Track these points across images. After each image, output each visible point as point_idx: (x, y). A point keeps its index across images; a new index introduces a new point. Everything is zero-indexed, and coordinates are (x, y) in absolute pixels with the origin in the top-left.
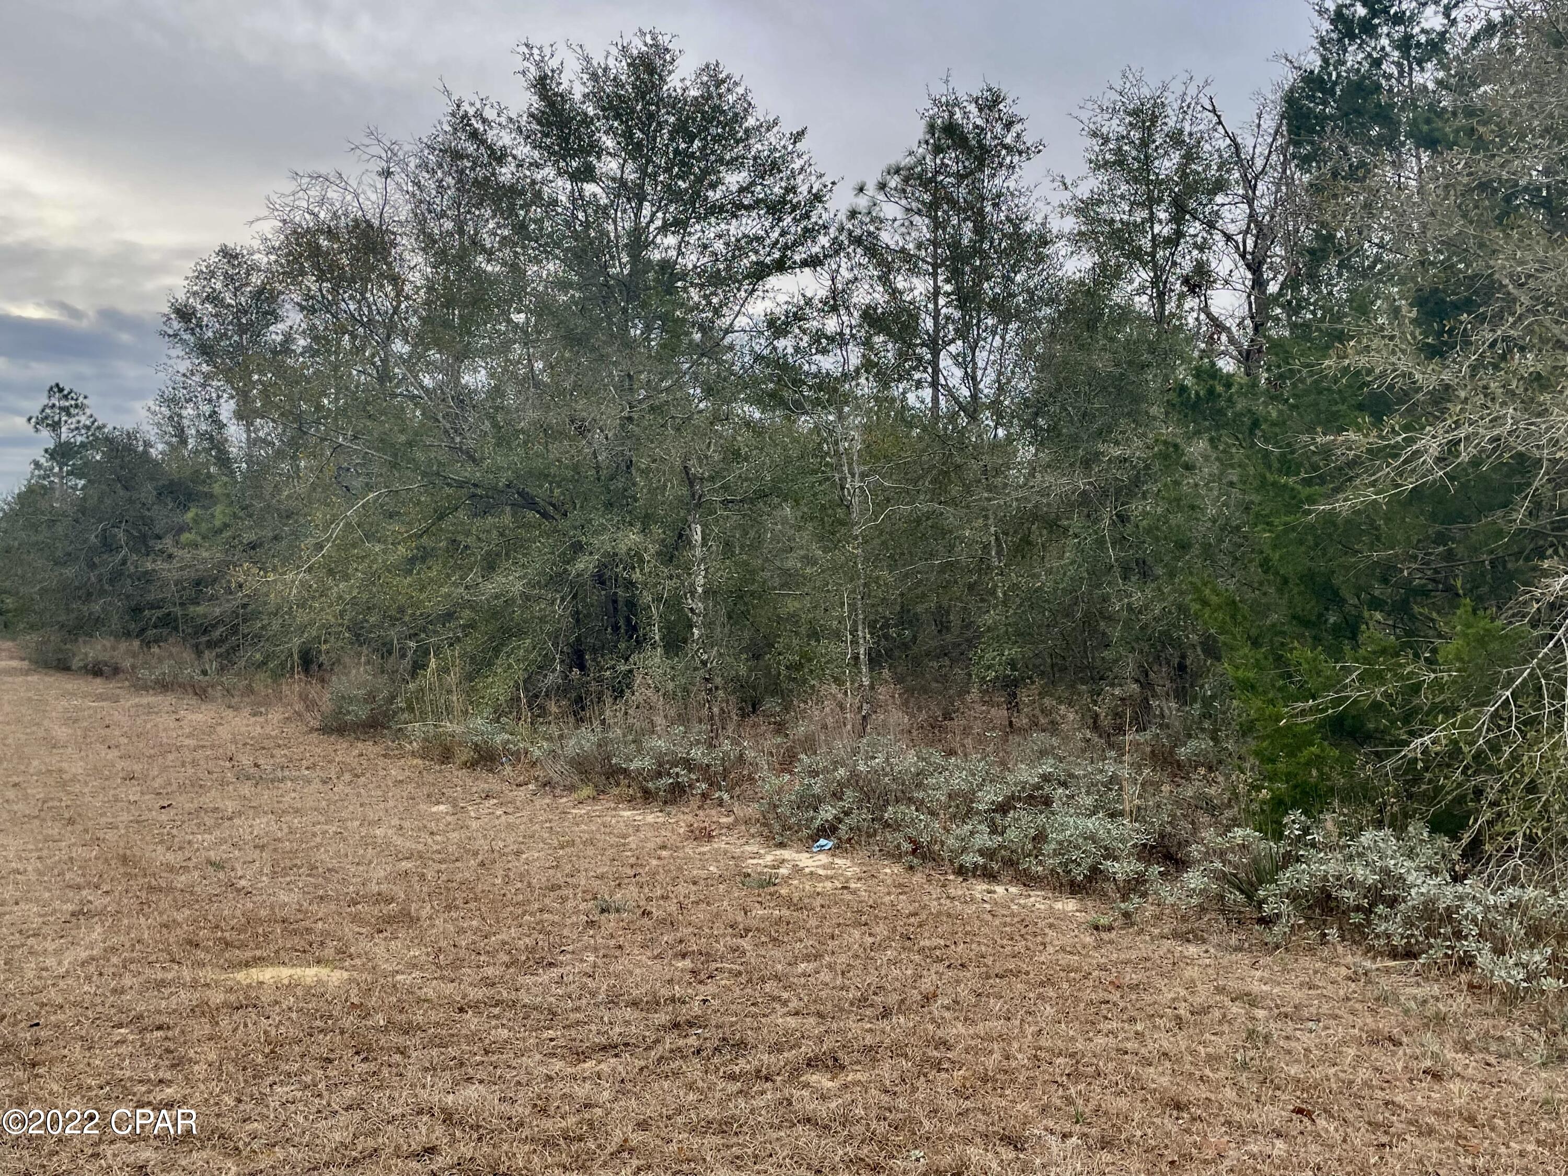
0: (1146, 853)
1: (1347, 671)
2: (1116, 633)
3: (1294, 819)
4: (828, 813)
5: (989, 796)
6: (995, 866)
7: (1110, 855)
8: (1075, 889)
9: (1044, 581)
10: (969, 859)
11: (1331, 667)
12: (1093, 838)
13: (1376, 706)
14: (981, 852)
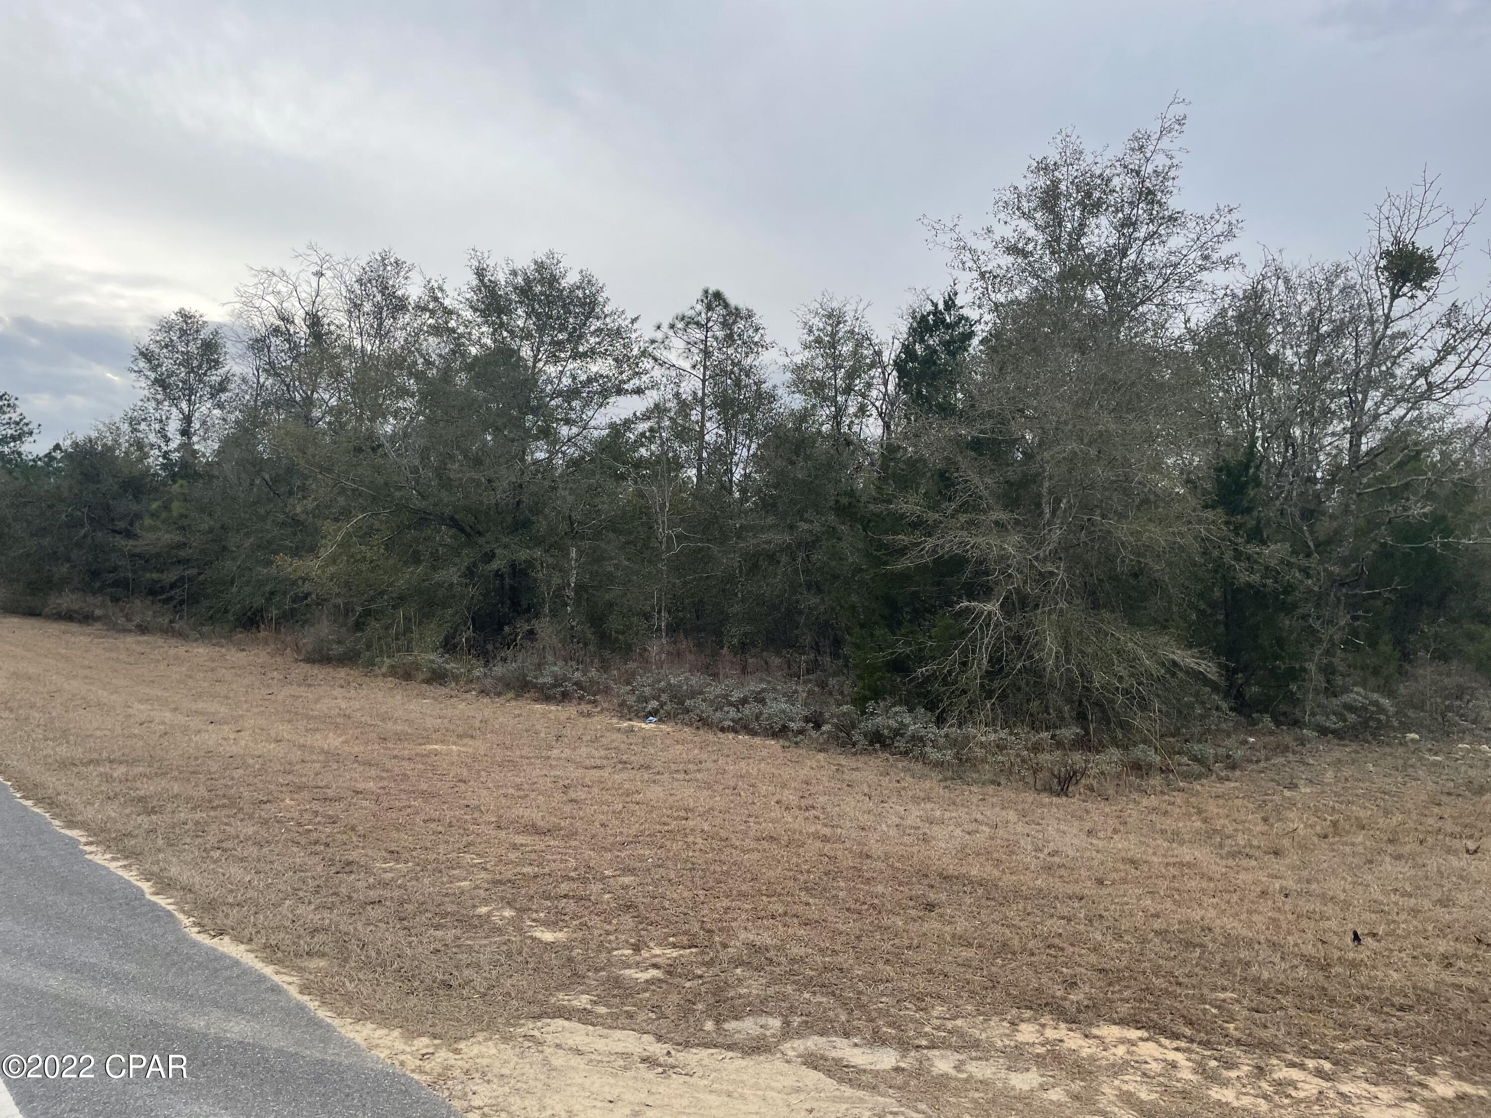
0: (807, 720)
1: (898, 640)
2: (802, 620)
3: (870, 705)
4: (654, 704)
5: (736, 696)
6: (738, 727)
7: (792, 720)
8: (775, 735)
9: (766, 591)
10: (727, 723)
11: (891, 638)
12: (784, 712)
13: (908, 656)
14: (733, 720)
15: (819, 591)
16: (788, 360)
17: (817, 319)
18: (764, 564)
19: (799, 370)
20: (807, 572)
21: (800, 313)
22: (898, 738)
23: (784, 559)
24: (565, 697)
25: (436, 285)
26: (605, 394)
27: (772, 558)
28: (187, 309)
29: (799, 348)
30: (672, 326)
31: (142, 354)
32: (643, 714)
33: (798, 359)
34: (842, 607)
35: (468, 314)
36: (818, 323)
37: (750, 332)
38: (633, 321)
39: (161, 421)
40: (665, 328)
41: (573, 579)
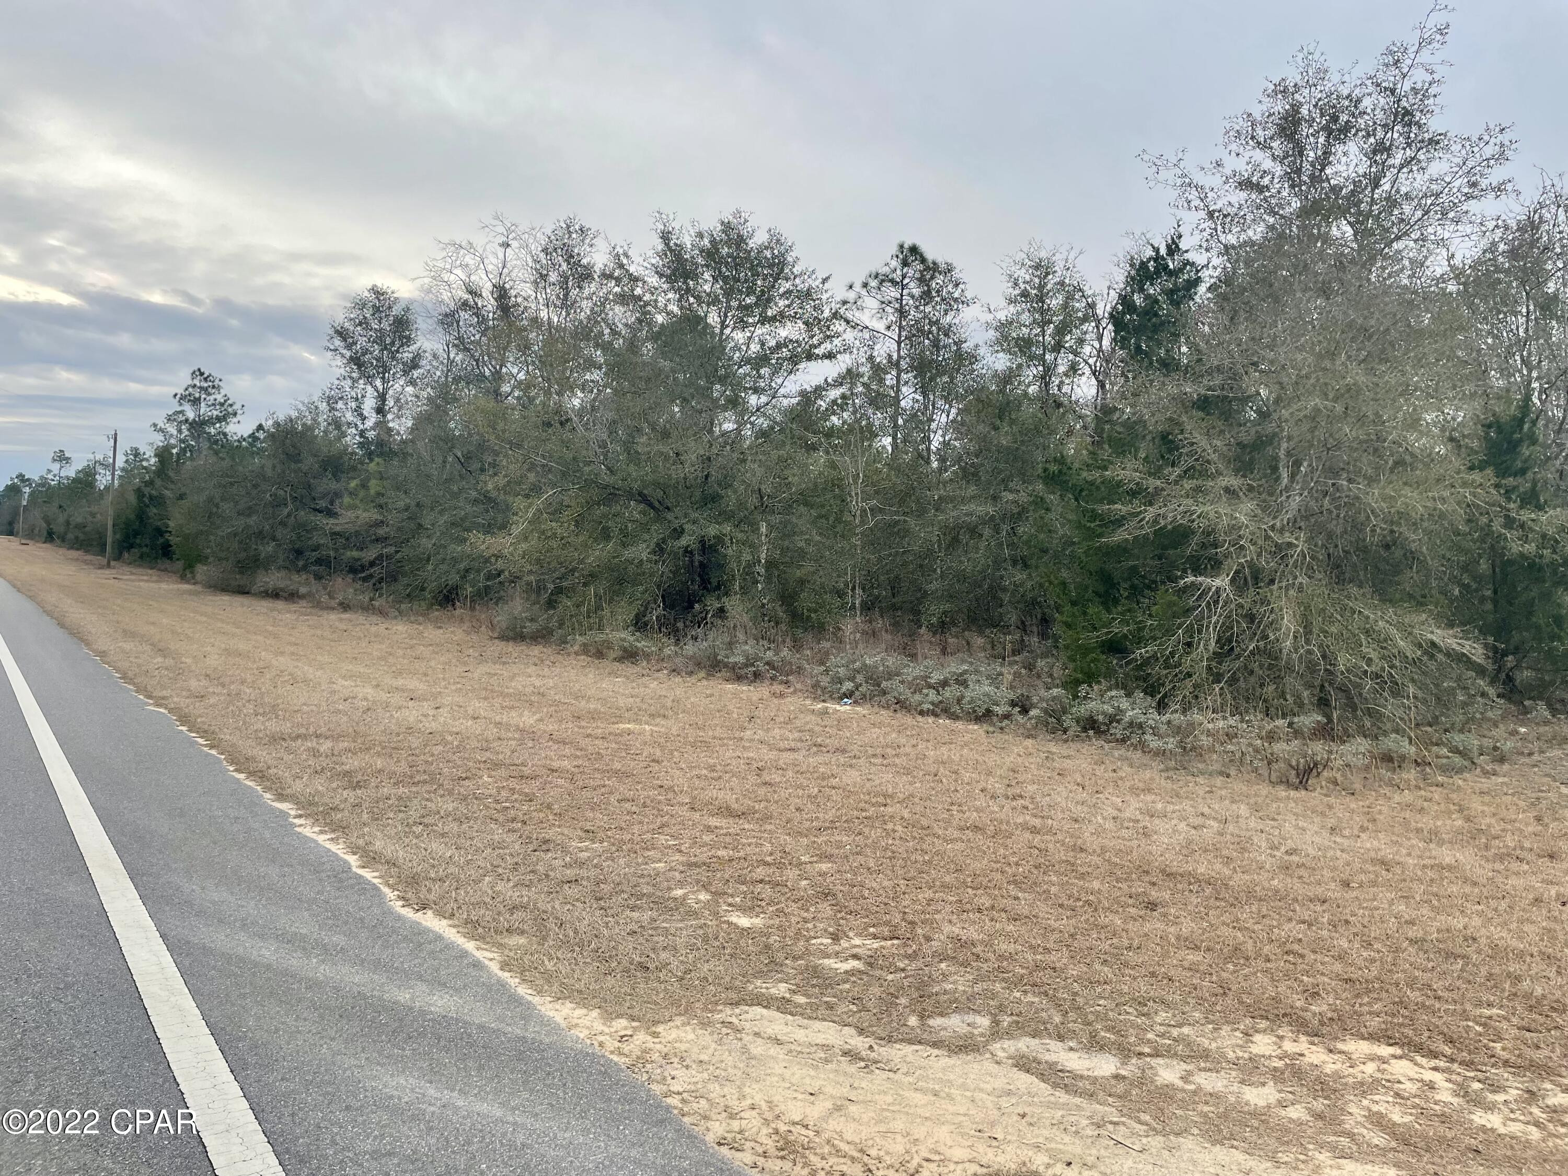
0: (1013, 704)
1: (1114, 619)
2: (1006, 598)
3: (1083, 689)
4: (848, 685)
5: (936, 678)
6: (938, 711)
7: (996, 704)
8: (978, 719)
9: (967, 566)
10: (926, 706)
11: (1106, 617)
12: (988, 695)
13: (1125, 636)
14: (933, 703)
15: (1026, 566)
16: (991, 317)
17: (1023, 271)
18: (964, 538)
19: (1003, 327)
20: (1011, 545)
21: (1004, 265)
22: (1114, 724)
23: (987, 532)
24: (757, 676)
25: (621, 251)
26: (794, 360)
27: (973, 531)
28: (379, 285)
29: (1003, 303)
30: (865, 285)
31: (337, 332)
32: (836, 695)
33: (1002, 316)
34: (1051, 583)
35: (653, 280)
36: (1023, 274)
37: (950, 288)
38: (824, 281)
39: (357, 399)
40: (858, 287)
41: (763, 556)
